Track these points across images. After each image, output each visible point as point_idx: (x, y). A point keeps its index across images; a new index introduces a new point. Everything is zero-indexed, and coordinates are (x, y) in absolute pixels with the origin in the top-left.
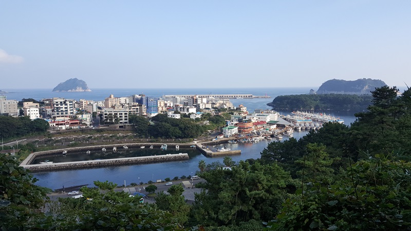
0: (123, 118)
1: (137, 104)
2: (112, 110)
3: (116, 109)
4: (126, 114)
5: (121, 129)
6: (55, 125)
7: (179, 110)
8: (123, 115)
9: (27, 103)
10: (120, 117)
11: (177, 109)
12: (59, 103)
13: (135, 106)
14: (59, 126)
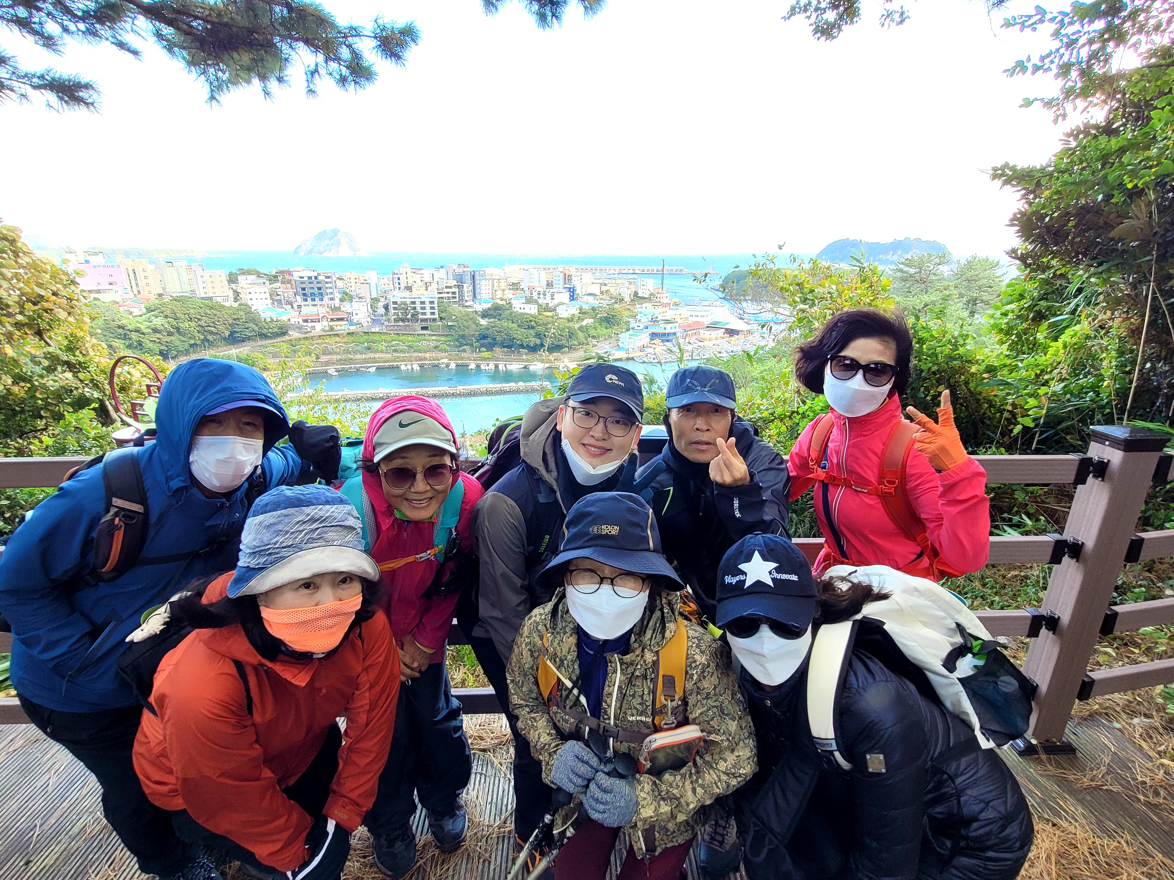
0: (428, 311)
1: (455, 283)
2: (407, 294)
3: (415, 293)
4: (432, 302)
5: (425, 332)
6: (301, 322)
7: (535, 296)
8: (428, 306)
9: (244, 277)
10: (422, 308)
11: (531, 294)
12: (306, 279)
13: (450, 287)
14: (310, 324)
